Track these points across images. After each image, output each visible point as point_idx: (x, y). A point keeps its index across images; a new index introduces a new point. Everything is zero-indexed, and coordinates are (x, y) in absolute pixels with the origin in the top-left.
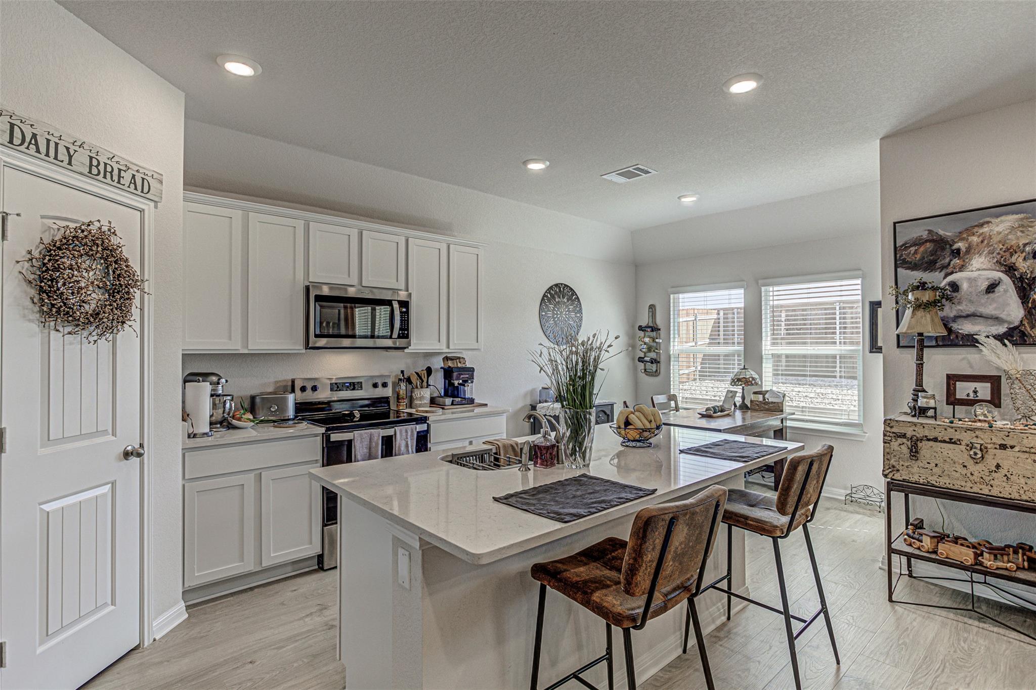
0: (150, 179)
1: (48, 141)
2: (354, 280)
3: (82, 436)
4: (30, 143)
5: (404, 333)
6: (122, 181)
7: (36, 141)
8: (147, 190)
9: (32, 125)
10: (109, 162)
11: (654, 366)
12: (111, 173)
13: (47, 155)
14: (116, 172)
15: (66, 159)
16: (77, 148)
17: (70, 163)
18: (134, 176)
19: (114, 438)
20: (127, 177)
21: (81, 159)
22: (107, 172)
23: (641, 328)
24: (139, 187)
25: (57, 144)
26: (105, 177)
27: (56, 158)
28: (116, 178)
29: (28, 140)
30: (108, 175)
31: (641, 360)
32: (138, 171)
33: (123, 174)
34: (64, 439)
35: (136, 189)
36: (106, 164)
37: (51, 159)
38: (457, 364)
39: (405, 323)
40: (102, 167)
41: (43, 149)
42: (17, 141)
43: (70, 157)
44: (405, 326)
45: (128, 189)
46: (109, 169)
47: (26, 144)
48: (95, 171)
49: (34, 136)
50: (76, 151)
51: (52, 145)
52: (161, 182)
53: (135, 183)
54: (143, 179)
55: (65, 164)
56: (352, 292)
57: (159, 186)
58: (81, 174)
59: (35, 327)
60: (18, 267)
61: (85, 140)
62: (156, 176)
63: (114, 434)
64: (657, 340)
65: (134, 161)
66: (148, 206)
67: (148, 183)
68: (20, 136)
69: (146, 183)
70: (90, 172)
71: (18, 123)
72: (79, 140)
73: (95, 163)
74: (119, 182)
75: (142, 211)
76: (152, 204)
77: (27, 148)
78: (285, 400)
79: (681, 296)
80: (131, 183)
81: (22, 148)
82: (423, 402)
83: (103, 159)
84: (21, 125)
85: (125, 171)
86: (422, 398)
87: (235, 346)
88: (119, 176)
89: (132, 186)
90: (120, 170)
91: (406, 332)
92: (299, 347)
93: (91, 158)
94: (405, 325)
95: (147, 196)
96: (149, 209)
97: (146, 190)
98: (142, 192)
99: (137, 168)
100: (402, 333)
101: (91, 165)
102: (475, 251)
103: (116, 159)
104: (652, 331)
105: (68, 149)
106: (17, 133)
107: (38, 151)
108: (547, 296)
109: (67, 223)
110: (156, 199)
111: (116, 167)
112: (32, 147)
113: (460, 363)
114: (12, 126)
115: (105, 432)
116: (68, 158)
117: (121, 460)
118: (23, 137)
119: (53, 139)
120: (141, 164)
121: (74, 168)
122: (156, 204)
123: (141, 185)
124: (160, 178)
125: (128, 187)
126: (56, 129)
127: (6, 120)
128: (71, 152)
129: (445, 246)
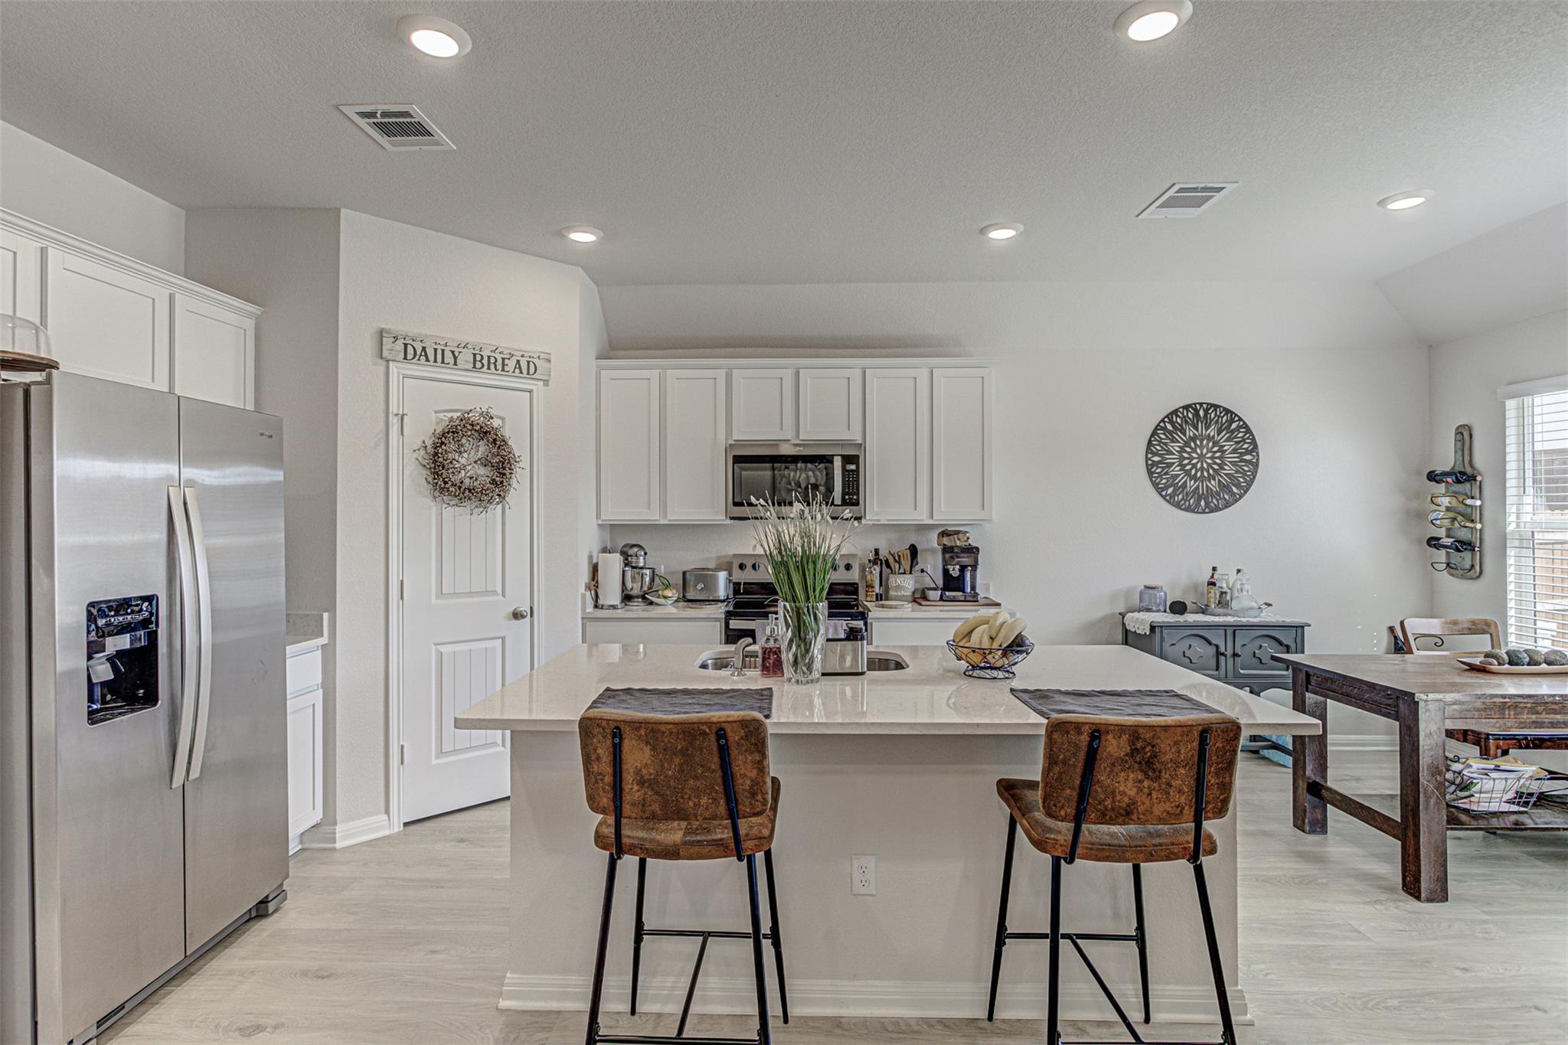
0: (536, 361)
1: (436, 350)
2: (788, 434)
3: (471, 594)
4: (421, 355)
5: (852, 498)
6: (506, 368)
7: (426, 353)
8: (533, 371)
9: (421, 341)
10: (493, 354)
11: (1467, 555)
12: (495, 364)
13: (435, 361)
14: (500, 362)
15: (452, 361)
16: (461, 350)
17: (455, 364)
18: (518, 361)
19: (503, 598)
20: (512, 363)
21: (465, 358)
22: (491, 363)
23: (1432, 477)
24: (525, 371)
25: (443, 351)
26: (489, 368)
27: (443, 362)
28: (499, 367)
29: (419, 353)
30: (492, 366)
31: (1433, 542)
32: (523, 356)
33: (506, 361)
34: (455, 595)
35: (521, 372)
36: (489, 357)
37: (439, 364)
38: (956, 543)
39: (853, 485)
40: (485, 361)
41: (431, 357)
42: (410, 357)
43: (455, 358)
44: (853, 489)
45: (513, 374)
46: (492, 360)
47: (417, 357)
48: (478, 365)
49: (424, 349)
50: (460, 352)
51: (439, 353)
52: (549, 361)
53: (520, 368)
54: (528, 362)
55: (451, 365)
56: (786, 450)
57: (547, 365)
58: (466, 370)
59: (429, 501)
60: (415, 455)
61: (468, 340)
62: (542, 355)
63: (503, 595)
64: (1469, 502)
65: (517, 347)
66: (537, 387)
67: (535, 365)
68: (412, 352)
69: (532, 365)
70: (474, 367)
71: (410, 342)
72: (464, 342)
73: (478, 358)
74: (503, 370)
75: (531, 392)
76: (541, 383)
77: (419, 360)
78: (715, 579)
79: (1538, 400)
80: (515, 368)
81: (415, 361)
82: (899, 594)
83: (485, 354)
84: (413, 343)
85: (509, 359)
86: (898, 588)
87: (654, 516)
88: (503, 365)
89: (517, 371)
90: (503, 359)
91: (855, 497)
92: (721, 518)
93: (475, 355)
94: (853, 487)
95: (533, 376)
96: (538, 389)
97: (532, 370)
98: (528, 374)
99: (521, 353)
100: (850, 499)
101: (475, 360)
102: (980, 372)
103: (499, 350)
104: (1459, 482)
105: (453, 352)
106: (410, 350)
107: (427, 360)
108: (1164, 429)
109: (449, 415)
110: (545, 378)
111: (500, 357)
112: (423, 358)
113: (959, 539)
114: (406, 345)
115: (494, 592)
116: (453, 360)
117: (511, 620)
118: (415, 352)
119: (440, 348)
120: (528, 348)
121: (459, 367)
122: (546, 383)
123: (527, 368)
124: (547, 356)
125: (514, 372)
126: (443, 338)
127: (400, 342)
128: (456, 354)
129: (925, 372)
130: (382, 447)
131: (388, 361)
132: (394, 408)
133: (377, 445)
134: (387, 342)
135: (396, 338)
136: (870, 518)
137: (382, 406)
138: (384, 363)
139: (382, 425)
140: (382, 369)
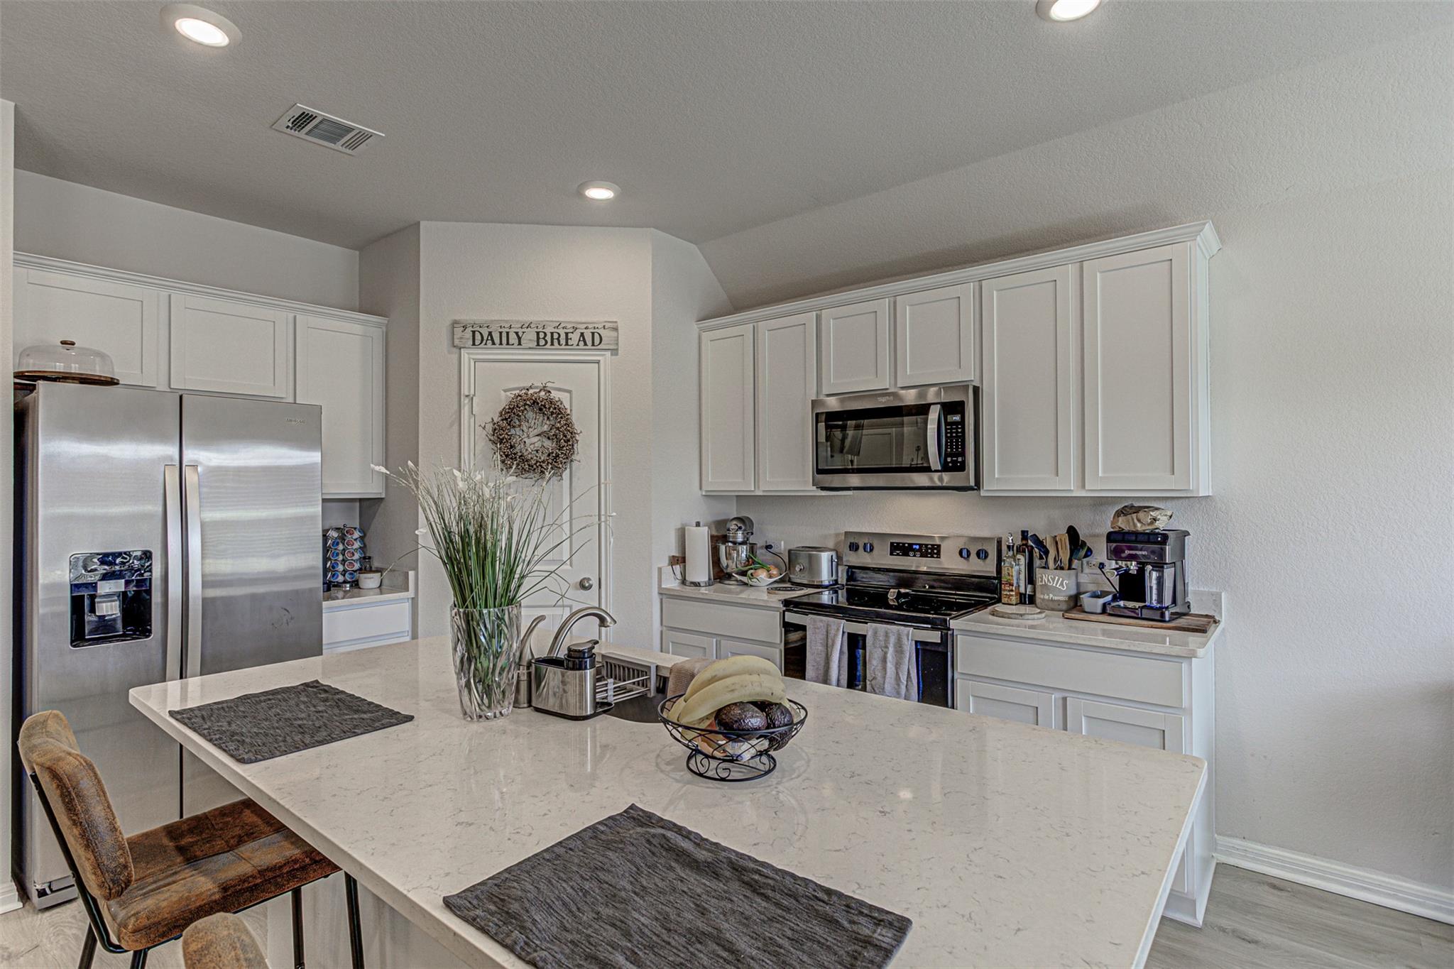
0: (602, 332)
1: (501, 333)
4: (487, 340)
5: (957, 461)
6: (570, 342)
7: (492, 338)
8: (598, 343)
9: (487, 327)
10: (556, 330)
12: (558, 339)
13: (501, 344)
14: (563, 336)
15: (516, 342)
16: (523, 330)
17: (520, 344)
18: (582, 334)
19: (570, 569)
20: (575, 337)
21: (529, 336)
22: (554, 340)
24: (590, 342)
25: (508, 333)
26: (552, 344)
27: (508, 344)
28: (563, 341)
29: (485, 338)
30: (556, 342)
32: (586, 328)
33: (570, 335)
35: (585, 344)
36: (552, 333)
37: (504, 346)
39: (957, 442)
40: (548, 338)
41: (497, 340)
42: (477, 342)
43: (519, 338)
44: (957, 448)
45: (578, 347)
46: (556, 336)
47: (484, 342)
48: (542, 342)
49: (490, 334)
50: (524, 332)
51: (504, 335)
52: (616, 329)
53: (584, 340)
54: (593, 333)
55: (516, 346)
57: (614, 334)
58: (530, 348)
60: (485, 432)
61: (532, 321)
62: (608, 325)
65: (579, 320)
66: (605, 358)
67: (600, 335)
68: (480, 338)
69: (597, 336)
70: (538, 345)
71: (478, 329)
72: (527, 323)
73: (542, 335)
74: (567, 344)
75: (598, 362)
76: (608, 353)
77: (486, 344)
78: (815, 560)
80: (580, 340)
81: (482, 345)
83: (548, 331)
84: (480, 330)
85: (572, 333)
86: (1050, 589)
88: (567, 339)
89: (582, 343)
90: (567, 334)
91: (960, 459)
92: (808, 488)
93: (538, 333)
94: (957, 445)
95: (599, 347)
97: (597, 341)
98: (593, 345)
99: (585, 326)
100: (952, 461)
101: (538, 338)
103: (562, 325)
105: (517, 333)
106: (478, 337)
107: (494, 344)
109: (514, 392)
110: (611, 347)
111: (562, 332)
112: (490, 342)
114: (474, 332)
116: (517, 341)
118: (483, 337)
119: (504, 330)
120: (589, 320)
121: (524, 345)
122: (615, 352)
123: (591, 339)
124: (614, 325)
125: (578, 345)
126: (506, 321)
127: (469, 330)
128: (520, 334)
129: (1072, 269)
130: (456, 427)
131: (460, 349)
132: (465, 391)
133: (451, 425)
134: (458, 331)
135: (465, 327)
136: (988, 486)
137: (456, 390)
138: (458, 350)
139: (456, 407)
140: (455, 357)
